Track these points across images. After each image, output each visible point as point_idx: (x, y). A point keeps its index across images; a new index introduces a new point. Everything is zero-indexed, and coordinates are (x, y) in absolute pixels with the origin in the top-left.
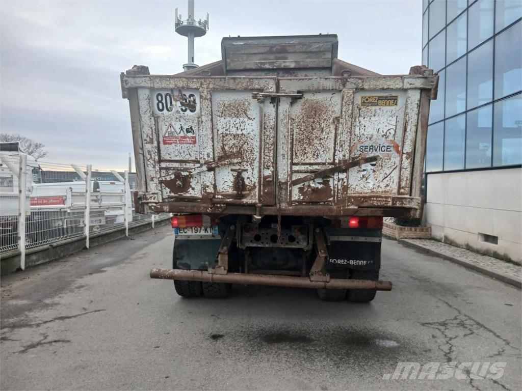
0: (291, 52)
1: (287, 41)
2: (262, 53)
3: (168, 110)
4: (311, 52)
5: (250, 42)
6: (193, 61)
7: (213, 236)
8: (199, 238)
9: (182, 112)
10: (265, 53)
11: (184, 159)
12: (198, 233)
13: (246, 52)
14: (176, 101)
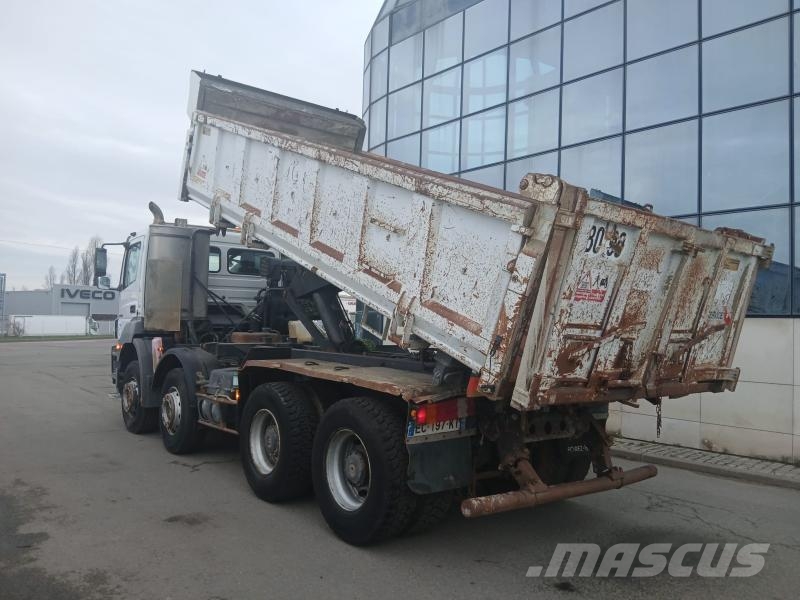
0: (303, 126)
2: (262, 116)
3: (595, 252)
4: (330, 133)
7: (460, 432)
8: (441, 438)
9: (606, 256)
10: (268, 117)
11: (584, 323)
12: (440, 431)
13: (238, 107)
14: (607, 239)
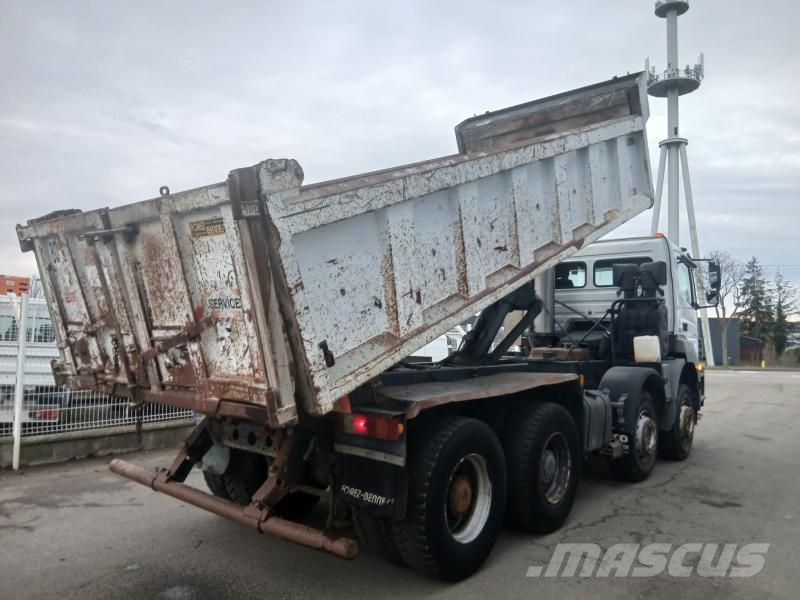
0: (559, 120)
1: (554, 104)
4: (592, 113)
5: (501, 117)
6: (676, 133)
13: (491, 134)
